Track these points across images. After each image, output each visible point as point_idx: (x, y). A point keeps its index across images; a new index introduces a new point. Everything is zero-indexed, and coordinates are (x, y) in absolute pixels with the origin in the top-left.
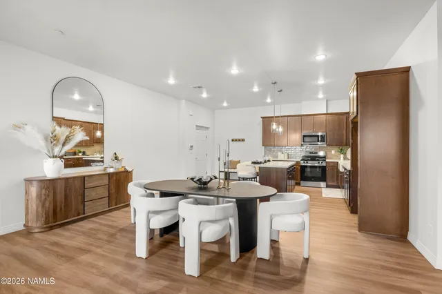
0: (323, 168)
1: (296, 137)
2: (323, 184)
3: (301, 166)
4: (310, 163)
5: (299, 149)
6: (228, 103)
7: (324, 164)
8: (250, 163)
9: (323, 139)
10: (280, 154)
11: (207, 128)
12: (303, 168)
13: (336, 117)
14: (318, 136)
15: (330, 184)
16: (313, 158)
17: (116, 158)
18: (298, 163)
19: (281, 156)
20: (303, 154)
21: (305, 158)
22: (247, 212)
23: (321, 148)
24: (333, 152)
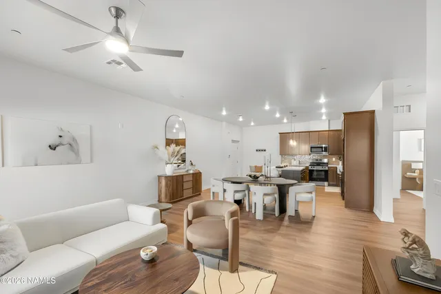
0: (326, 172)
1: (305, 148)
2: (326, 183)
3: (310, 170)
4: (316, 168)
5: (307, 157)
6: (254, 122)
7: (327, 168)
8: (274, 167)
9: (326, 149)
10: (293, 161)
11: (238, 141)
12: (311, 172)
13: (336, 133)
14: (322, 147)
15: (331, 183)
16: (319, 164)
17: (192, 164)
18: (307, 168)
19: (294, 163)
20: (311, 161)
21: (312, 164)
22: (283, 192)
23: (325, 157)
24: (334, 159)
